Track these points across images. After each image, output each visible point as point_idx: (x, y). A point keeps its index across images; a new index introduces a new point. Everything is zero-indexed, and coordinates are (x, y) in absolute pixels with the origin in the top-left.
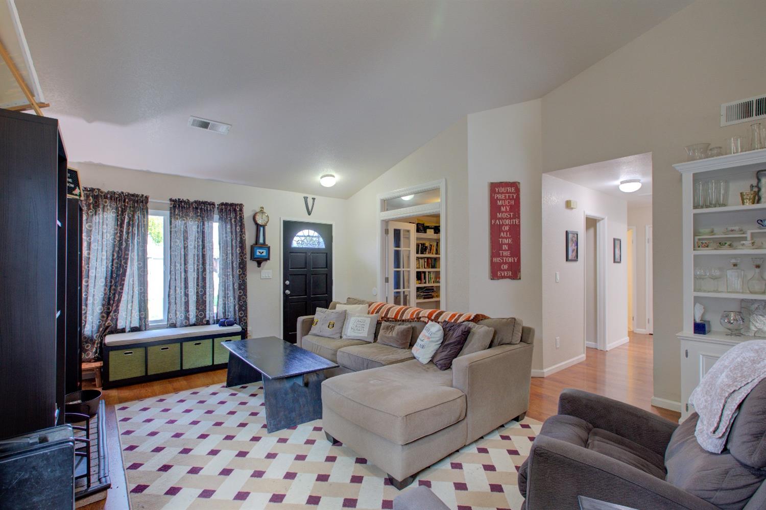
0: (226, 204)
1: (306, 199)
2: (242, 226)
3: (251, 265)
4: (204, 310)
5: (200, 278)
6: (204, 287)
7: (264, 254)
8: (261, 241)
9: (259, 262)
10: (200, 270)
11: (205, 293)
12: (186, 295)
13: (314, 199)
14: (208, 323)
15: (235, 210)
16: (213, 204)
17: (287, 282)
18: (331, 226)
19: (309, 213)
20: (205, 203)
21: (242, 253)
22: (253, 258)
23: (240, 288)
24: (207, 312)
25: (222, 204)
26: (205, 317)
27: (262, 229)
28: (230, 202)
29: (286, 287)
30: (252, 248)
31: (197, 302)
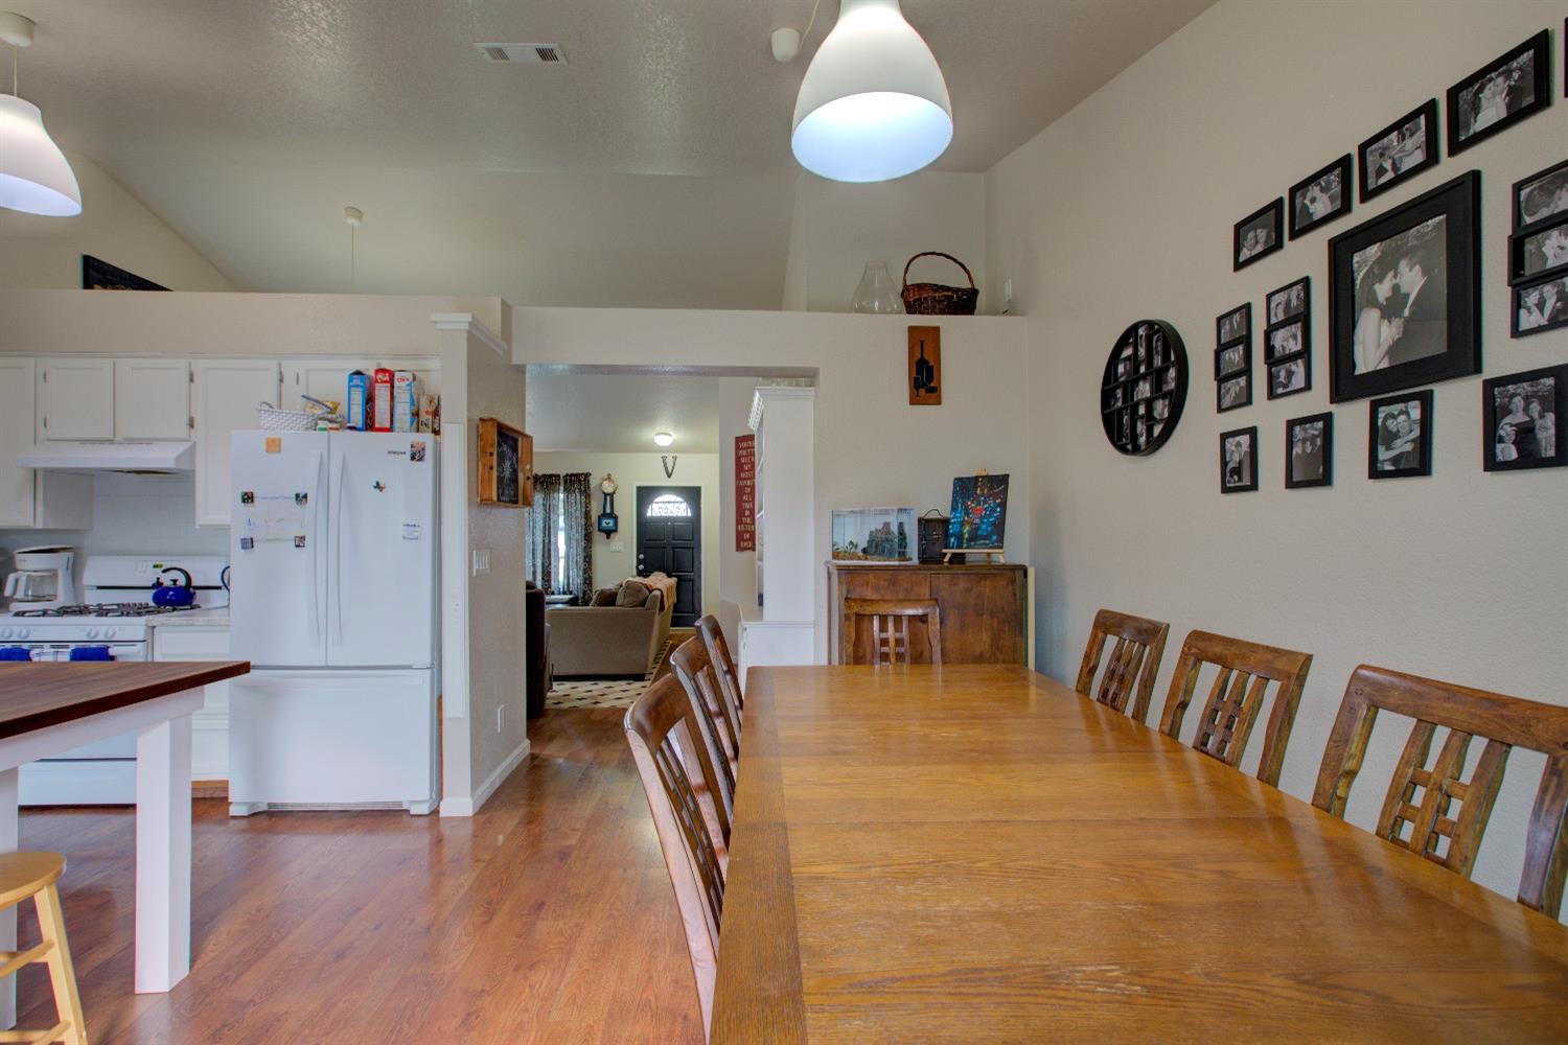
0: (572, 475)
1: (664, 459)
2: (588, 496)
3: (598, 537)
4: (549, 581)
5: (546, 550)
6: (549, 557)
7: (611, 524)
8: (608, 511)
9: (608, 533)
10: (547, 541)
11: (550, 564)
12: (534, 565)
13: (675, 458)
14: (553, 593)
15: (580, 481)
16: (559, 476)
17: (642, 556)
18: (699, 488)
19: (669, 475)
20: (550, 476)
21: (588, 525)
22: (600, 530)
23: (585, 561)
24: (553, 583)
25: (567, 475)
26: (550, 587)
27: (608, 498)
28: (575, 472)
29: (639, 562)
30: (599, 517)
31: (543, 572)
